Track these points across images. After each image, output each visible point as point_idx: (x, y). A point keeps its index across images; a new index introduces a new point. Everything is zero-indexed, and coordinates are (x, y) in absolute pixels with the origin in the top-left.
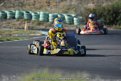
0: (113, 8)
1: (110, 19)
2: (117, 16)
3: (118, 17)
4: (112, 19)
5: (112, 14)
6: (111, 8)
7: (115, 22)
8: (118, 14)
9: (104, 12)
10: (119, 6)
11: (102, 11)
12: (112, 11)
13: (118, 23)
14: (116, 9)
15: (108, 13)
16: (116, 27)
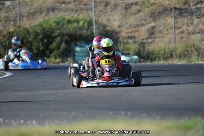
0: (44, 30)
1: (38, 49)
2: (50, 43)
3: (52, 43)
4: (41, 48)
5: (42, 40)
6: (39, 29)
7: (48, 52)
8: (51, 40)
9: (28, 36)
10: (51, 25)
11: (23, 35)
12: (42, 34)
13: (52, 55)
14: (48, 31)
15: (35, 38)
16: (51, 62)
